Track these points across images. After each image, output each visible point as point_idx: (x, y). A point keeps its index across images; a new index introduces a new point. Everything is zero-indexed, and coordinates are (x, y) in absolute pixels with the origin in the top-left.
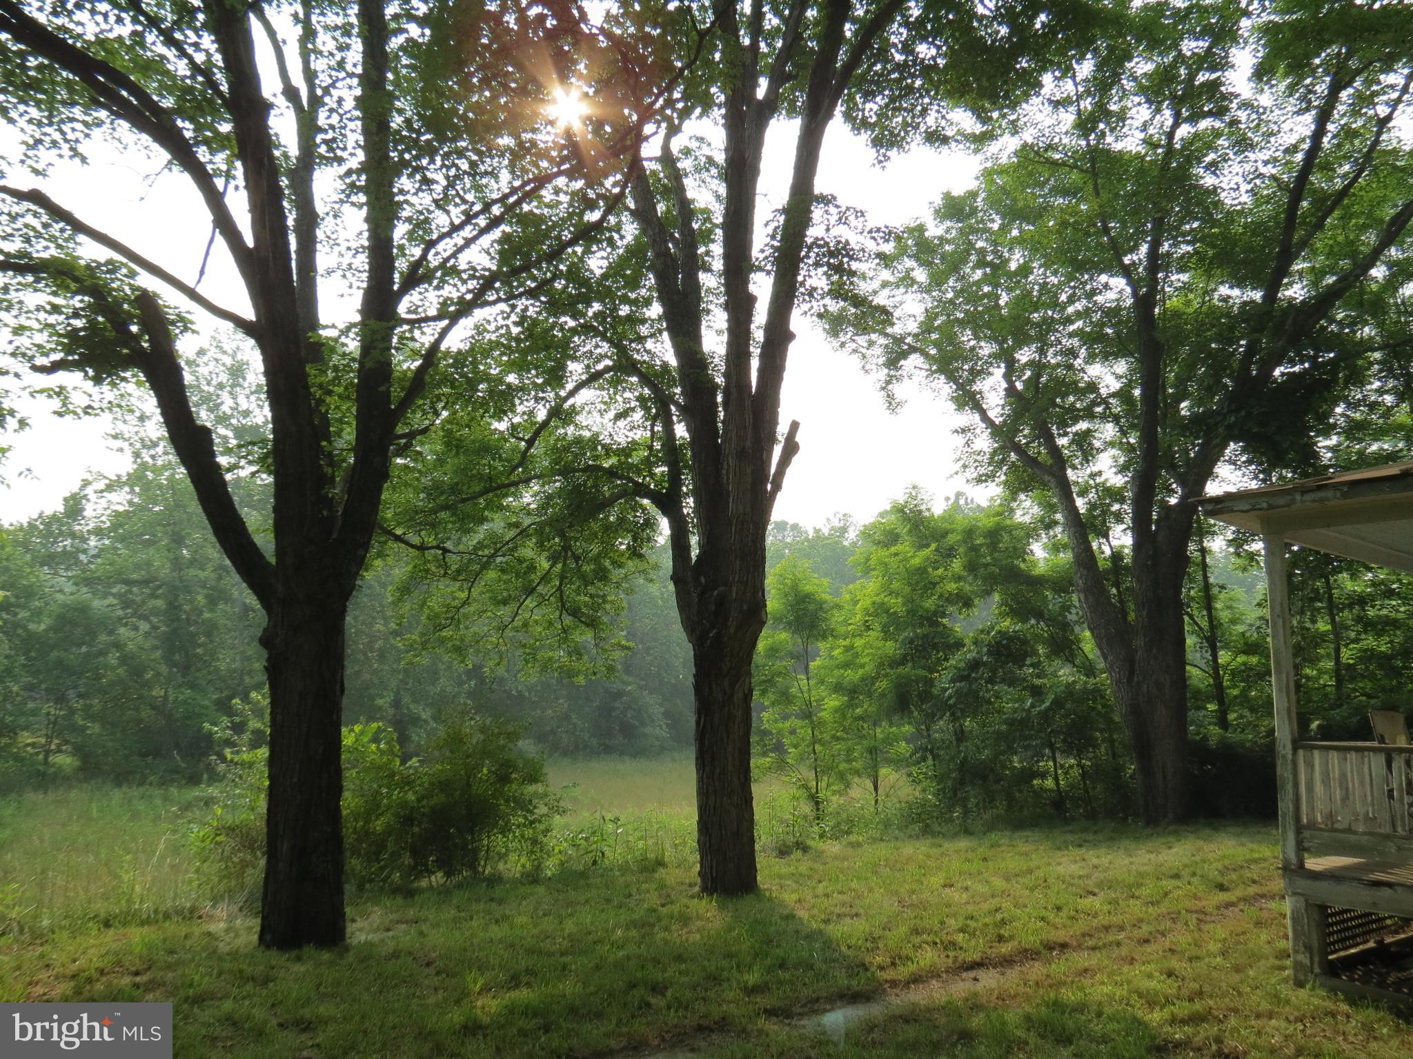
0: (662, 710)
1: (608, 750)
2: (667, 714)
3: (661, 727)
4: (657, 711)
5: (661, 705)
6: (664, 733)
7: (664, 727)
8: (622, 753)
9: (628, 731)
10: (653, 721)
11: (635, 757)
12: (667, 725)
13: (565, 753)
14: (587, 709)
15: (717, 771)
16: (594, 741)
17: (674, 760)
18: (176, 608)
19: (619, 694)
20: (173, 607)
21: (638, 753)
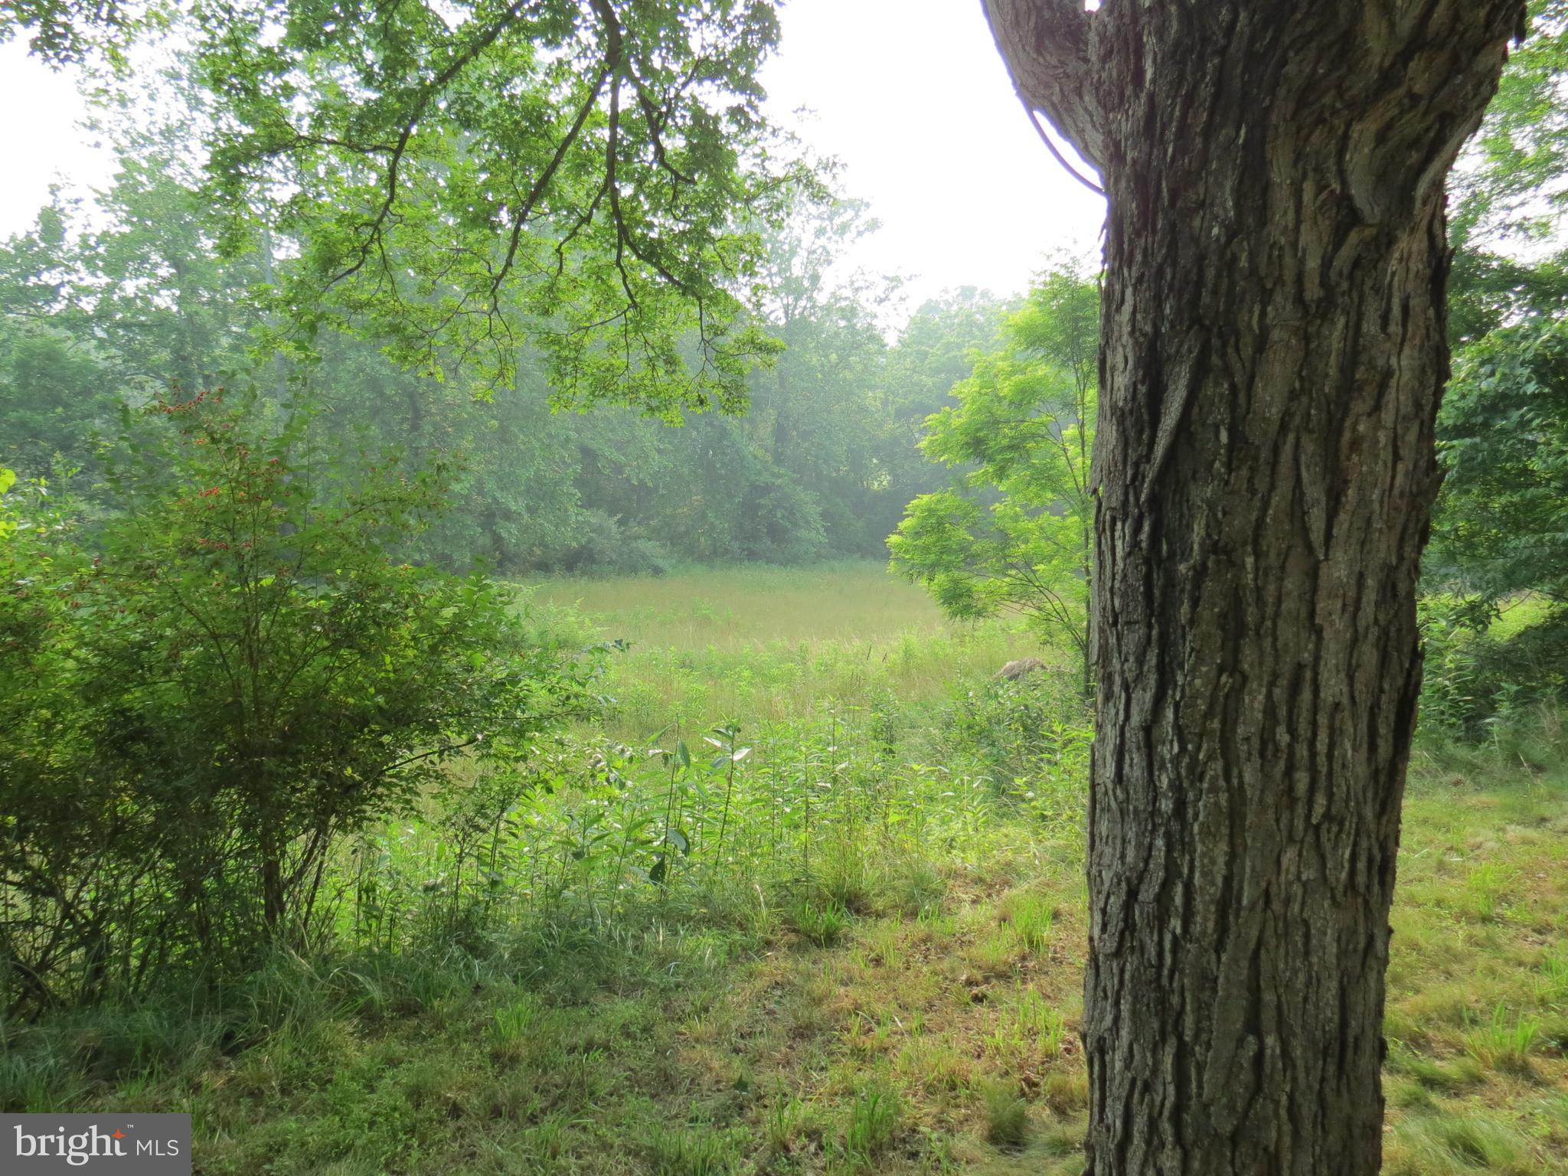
0: (820, 509)
1: (752, 556)
2: (825, 515)
3: (817, 530)
4: (813, 511)
5: (817, 503)
6: (822, 538)
7: (822, 530)
8: (769, 561)
9: (776, 533)
10: (808, 522)
11: (785, 566)
12: (827, 529)
13: (701, 559)
14: (727, 506)
15: (1255, 702)
16: (735, 546)
17: (833, 570)
18: (184, 359)
19: (767, 489)
20: (180, 359)
21: (790, 560)
